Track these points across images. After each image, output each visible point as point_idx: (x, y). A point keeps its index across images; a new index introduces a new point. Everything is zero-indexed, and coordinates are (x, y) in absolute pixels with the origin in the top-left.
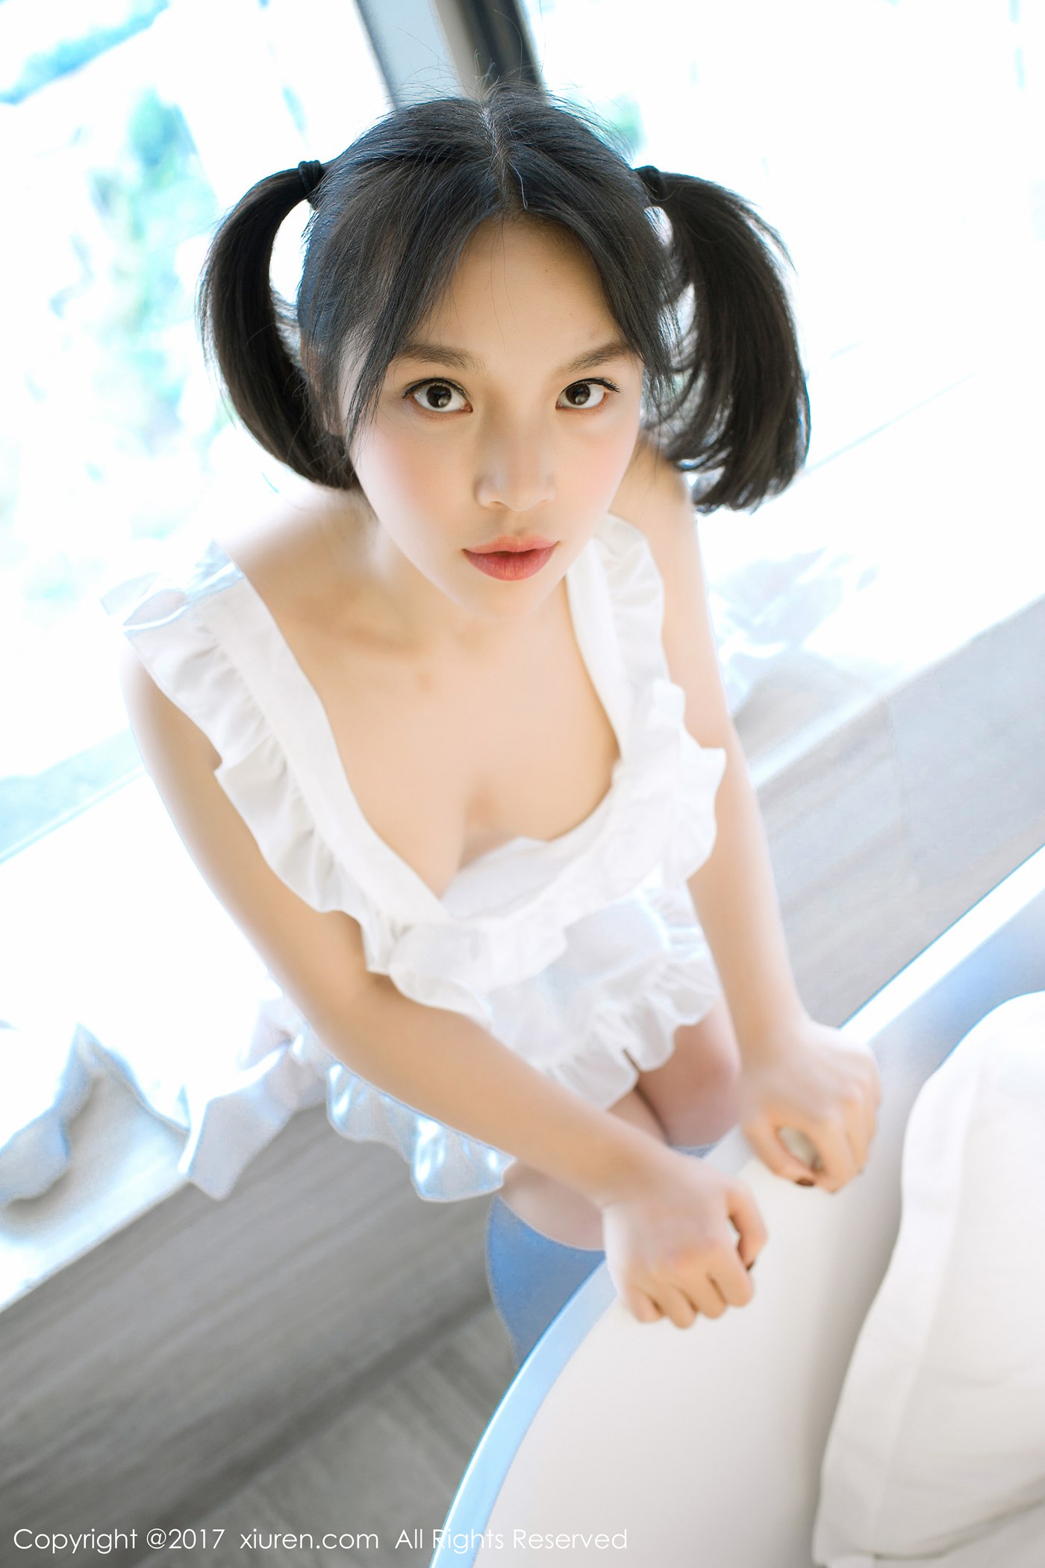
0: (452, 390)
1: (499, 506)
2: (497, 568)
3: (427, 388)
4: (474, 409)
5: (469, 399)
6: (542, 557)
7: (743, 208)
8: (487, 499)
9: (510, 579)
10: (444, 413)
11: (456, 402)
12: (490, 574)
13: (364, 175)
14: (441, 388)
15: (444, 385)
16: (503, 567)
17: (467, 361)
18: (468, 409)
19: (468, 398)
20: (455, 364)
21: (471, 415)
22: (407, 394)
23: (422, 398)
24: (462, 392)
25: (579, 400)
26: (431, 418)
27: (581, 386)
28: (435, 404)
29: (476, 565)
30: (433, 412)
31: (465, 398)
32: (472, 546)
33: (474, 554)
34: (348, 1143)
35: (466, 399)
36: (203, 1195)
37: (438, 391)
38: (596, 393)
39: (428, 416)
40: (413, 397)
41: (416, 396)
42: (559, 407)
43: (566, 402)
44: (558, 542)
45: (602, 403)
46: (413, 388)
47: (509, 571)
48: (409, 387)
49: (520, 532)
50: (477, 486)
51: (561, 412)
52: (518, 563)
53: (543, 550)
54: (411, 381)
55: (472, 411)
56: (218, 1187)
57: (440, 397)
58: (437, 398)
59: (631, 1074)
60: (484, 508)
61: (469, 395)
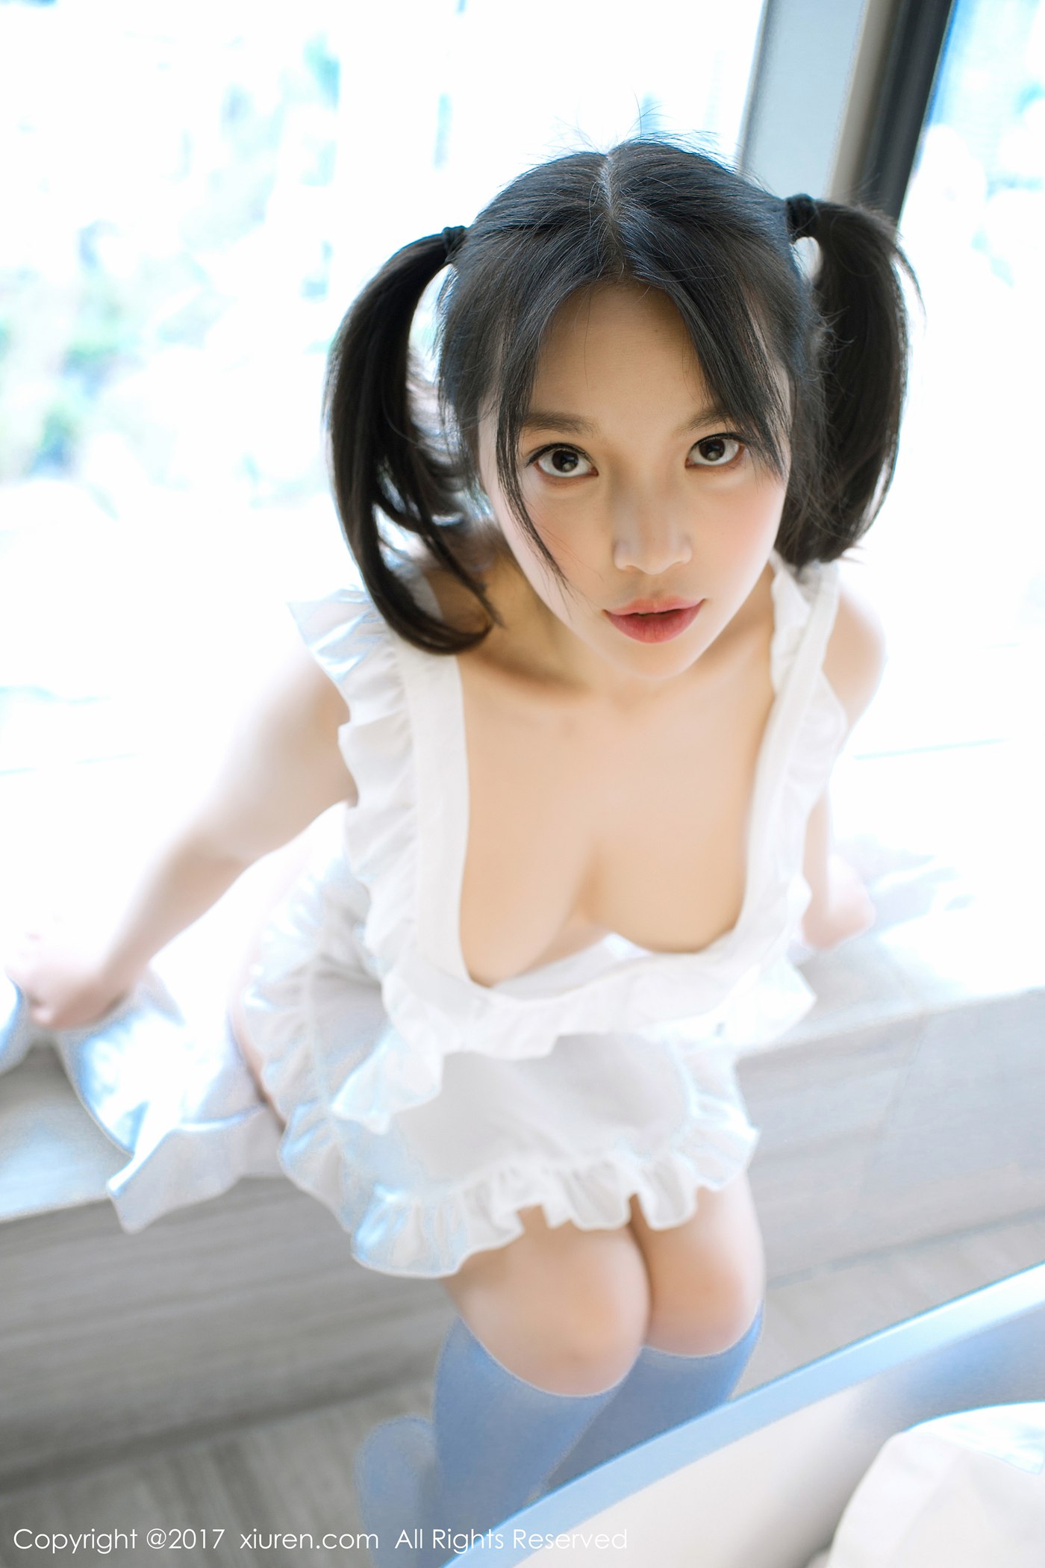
1: (635, 570)
2: (636, 631)
3: (549, 454)
4: (599, 473)
5: (593, 462)
6: (688, 615)
8: (623, 563)
9: (654, 639)
10: (569, 477)
11: (582, 467)
12: (631, 635)
14: (566, 453)
15: (569, 451)
16: (643, 628)
17: (581, 426)
18: (593, 473)
20: (569, 430)
21: (597, 480)
22: (533, 459)
23: (546, 464)
24: (586, 457)
25: (714, 456)
26: (555, 483)
27: (715, 441)
28: (560, 469)
29: (617, 625)
30: (557, 477)
31: (589, 461)
32: (613, 608)
33: (615, 615)
35: (592, 464)
37: (563, 456)
38: (732, 448)
39: (550, 481)
40: (537, 463)
41: (540, 461)
42: (690, 463)
44: (703, 601)
45: (736, 458)
46: (536, 455)
47: (649, 634)
48: (533, 454)
49: (656, 595)
50: (613, 550)
51: (692, 469)
53: (689, 609)
54: (536, 447)
55: (597, 474)
57: (567, 461)
58: (563, 461)
59: (623, 1215)
60: (621, 575)
61: (593, 460)
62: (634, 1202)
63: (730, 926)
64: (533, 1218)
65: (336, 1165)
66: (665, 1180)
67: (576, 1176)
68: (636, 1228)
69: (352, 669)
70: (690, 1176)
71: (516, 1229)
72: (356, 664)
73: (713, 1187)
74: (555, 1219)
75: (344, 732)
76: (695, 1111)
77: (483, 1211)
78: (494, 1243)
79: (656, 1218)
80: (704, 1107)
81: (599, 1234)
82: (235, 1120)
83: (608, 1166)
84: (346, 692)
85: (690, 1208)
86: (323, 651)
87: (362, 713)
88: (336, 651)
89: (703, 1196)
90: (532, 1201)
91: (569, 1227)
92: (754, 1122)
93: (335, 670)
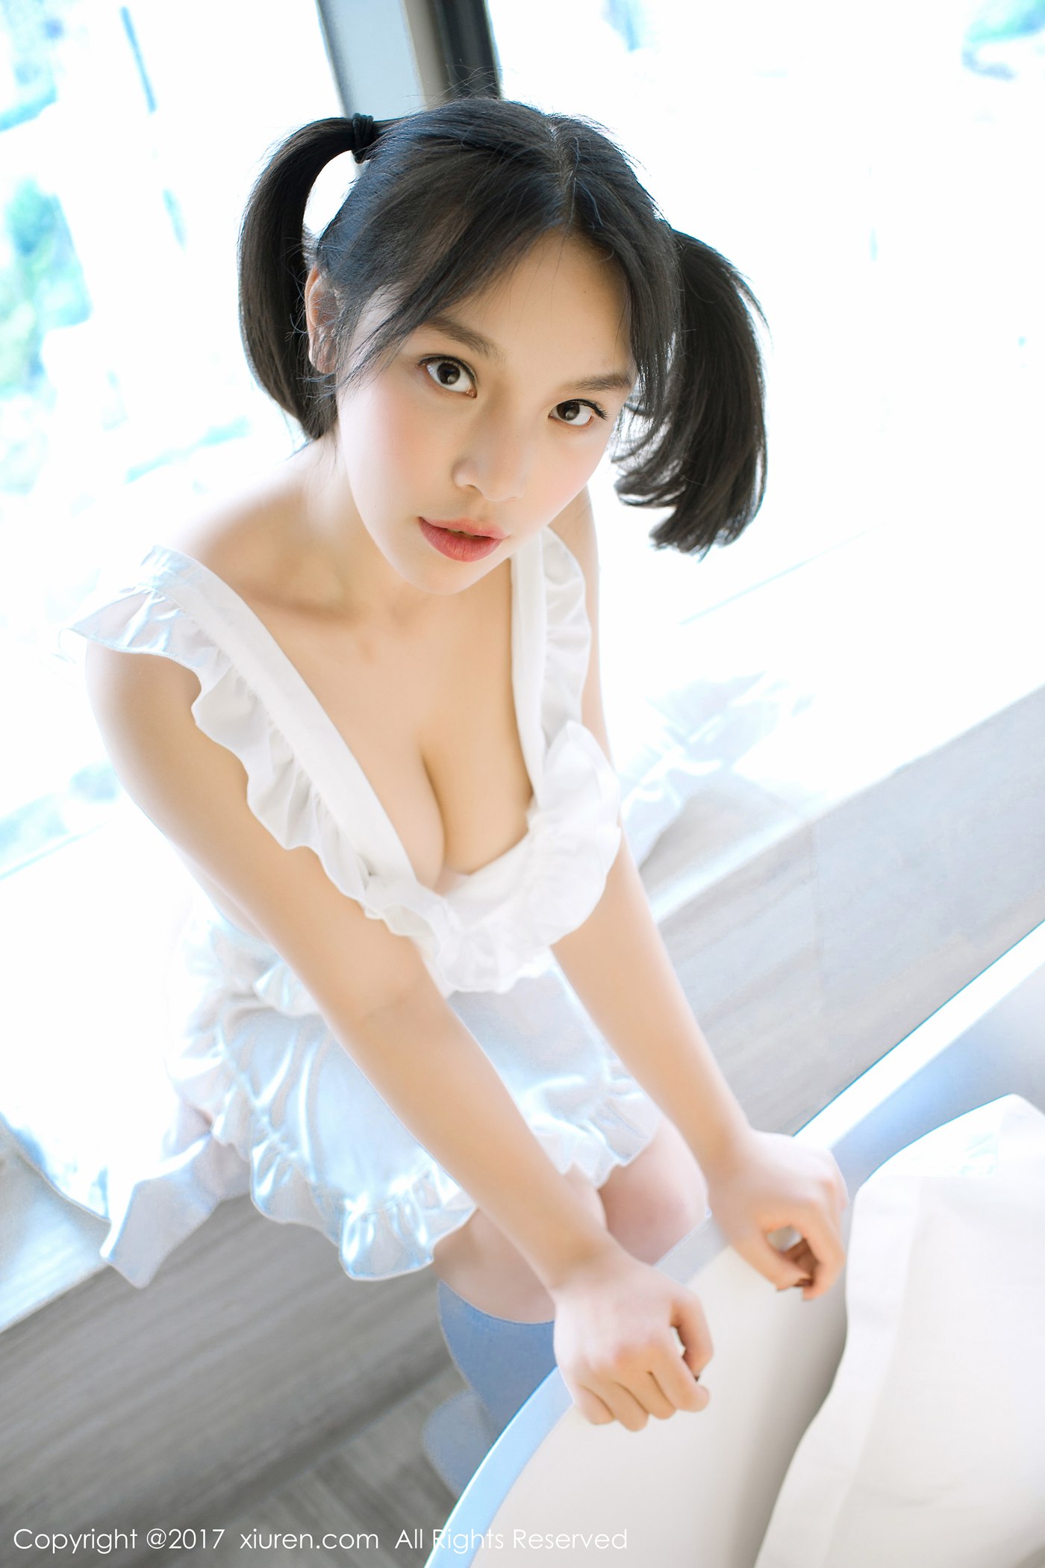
0: (463, 374)
1: (472, 490)
2: (448, 545)
3: (439, 363)
4: (478, 396)
6: (490, 545)
7: (737, 278)
8: (463, 480)
9: (456, 558)
10: (449, 390)
11: (462, 383)
12: (438, 547)
13: (436, 149)
14: (452, 366)
15: (458, 365)
16: (454, 545)
17: (491, 351)
18: (473, 393)
19: (476, 384)
20: (479, 351)
21: (474, 401)
22: (422, 362)
23: (433, 370)
24: (472, 377)
25: (568, 416)
26: (438, 391)
27: (574, 404)
28: (444, 380)
29: (427, 535)
30: (439, 385)
31: (473, 383)
32: (430, 517)
33: (429, 524)
34: (276, 1227)
35: (474, 385)
36: (123, 1281)
37: (449, 368)
38: (585, 414)
39: (436, 389)
40: (426, 367)
41: (429, 366)
42: (550, 417)
43: (556, 414)
44: (509, 536)
45: (587, 424)
46: (429, 359)
47: (458, 551)
48: (427, 357)
49: (483, 519)
50: (458, 466)
51: (552, 421)
52: (469, 546)
53: (494, 539)
54: (431, 352)
55: (476, 397)
56: (139, 1275)
57: (449, 374)
58: (446, 374)
60: (457, 488)
61: (478, 382)
86: (131, 644)
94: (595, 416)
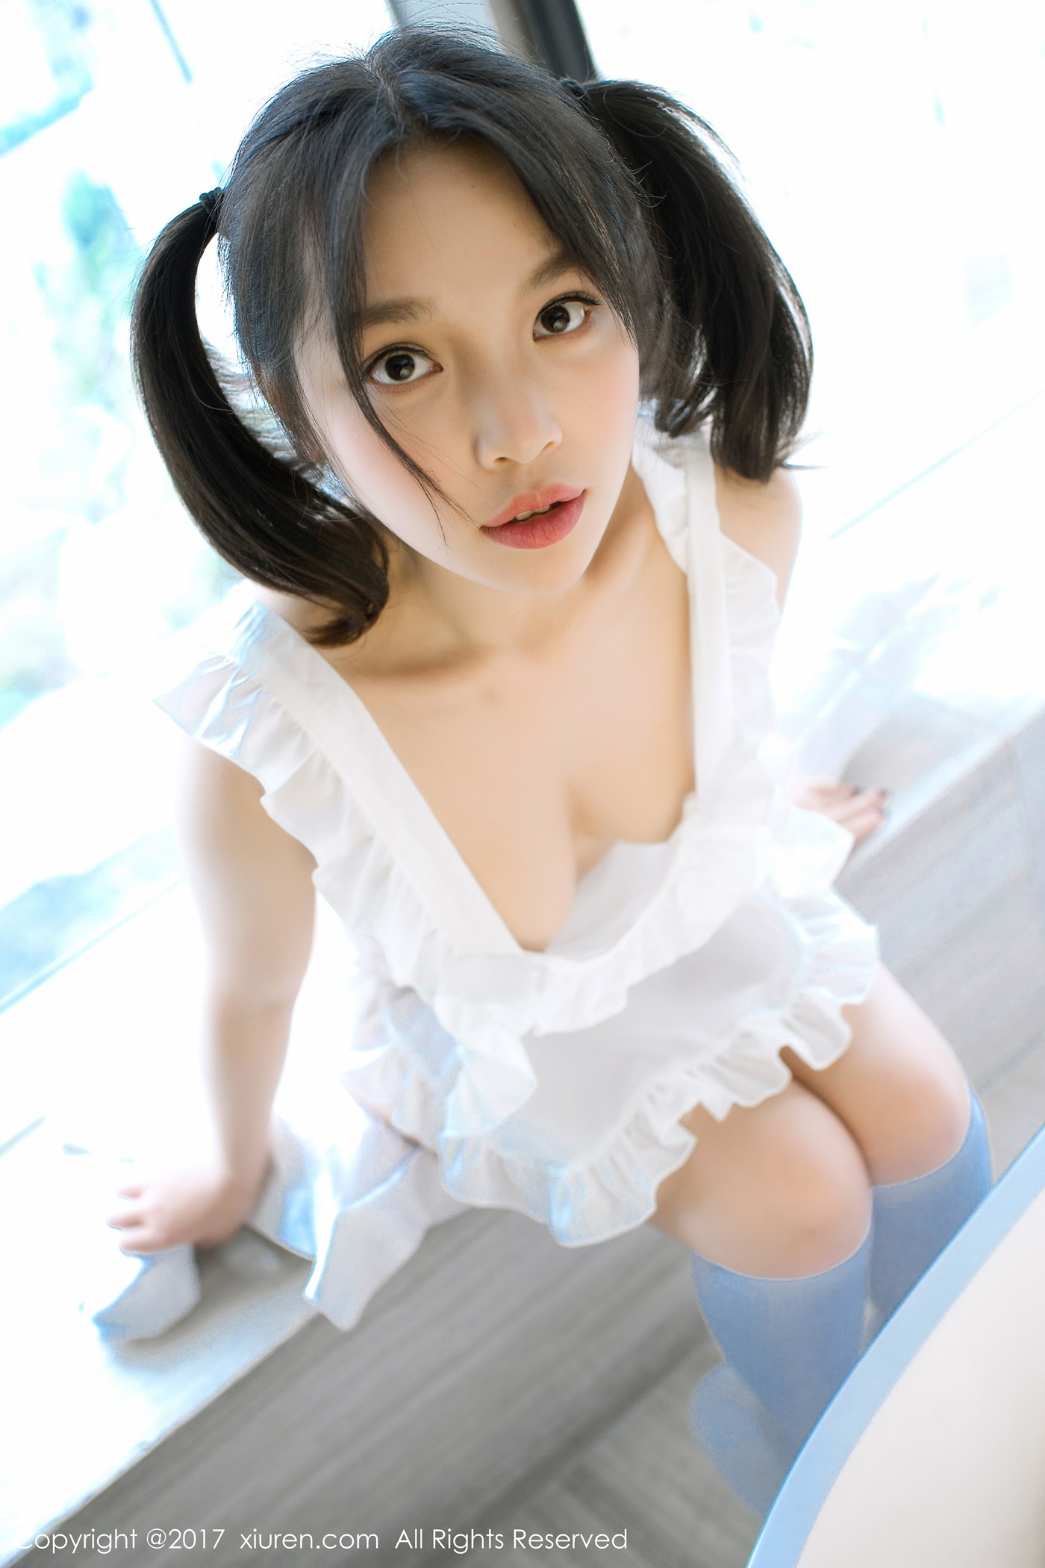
0: (412, 355)
1: (505, 465)
2: (525, 538)
3: (382, 364)
4: (444, 367)
5: (434, 358)
8: (489, 459)
9: (543, 545)
10: (411, 382)
11: (421, 366)
12: (519, 545)
14: (398, 357)
15: (400, 353)
16: (530, 534)
17: (415, 309)
18: (438, 368)
20: (404, 318)
21: (443, 374)
23: (381, 375)
24: (424, 354)
25: (558, 326)
26: (398, 392)
27: (555, 308)
28: (398, 377)
29: (498, 540)
30: (399, 386)
31: (429, 358)
32: (490, 521)
35: (432, 360)
37: (395, 361)
38: (576, 312)
39: (394, 391)
40: (372, 379)
41: (372, 375)
42: (537, 338)
43: (544, 332)
44: (585, 491)
45: (585, 322)
46: (368, 366)
47: (538, 537)
50: (475, 449)
51: (541, 344)
52: (547, 524)
53: (575, 499)
55: (442, 369)
57: (401, 367)
58: (398, 369)
59: (784, 1075)
60: (490, 472)
61: (432, 353)
62: (787, 1055)
63: (689, 785)
64: (698, 1120)
65: (499, 1168)
66: (807, 1017)
67: (722, 1061)
68: (803, 1078)
69: (244, 737)
70: (828, 999)
71: (687, 1141)
72: (248, 727)
73: (856, 1000)
74: (719, 1111)
75: (266, 802)
76: (805, 938)
77: (650, 1140)
78: (676, 1164)
79: (817, 1060)
80: (812, 931)
81: (769, 1102)
82: (396, 1177)
83: (747, 1036)
84: (247, 764)
85: (845, 1031)
86: (207, 734)
87: (273, 778)
88: (220, 728)
89: (849, 1012)
90: (688, 1105)
91: (737, 1112)
92: (869, 920)
93: (226, 747)
94: (587, 308)
